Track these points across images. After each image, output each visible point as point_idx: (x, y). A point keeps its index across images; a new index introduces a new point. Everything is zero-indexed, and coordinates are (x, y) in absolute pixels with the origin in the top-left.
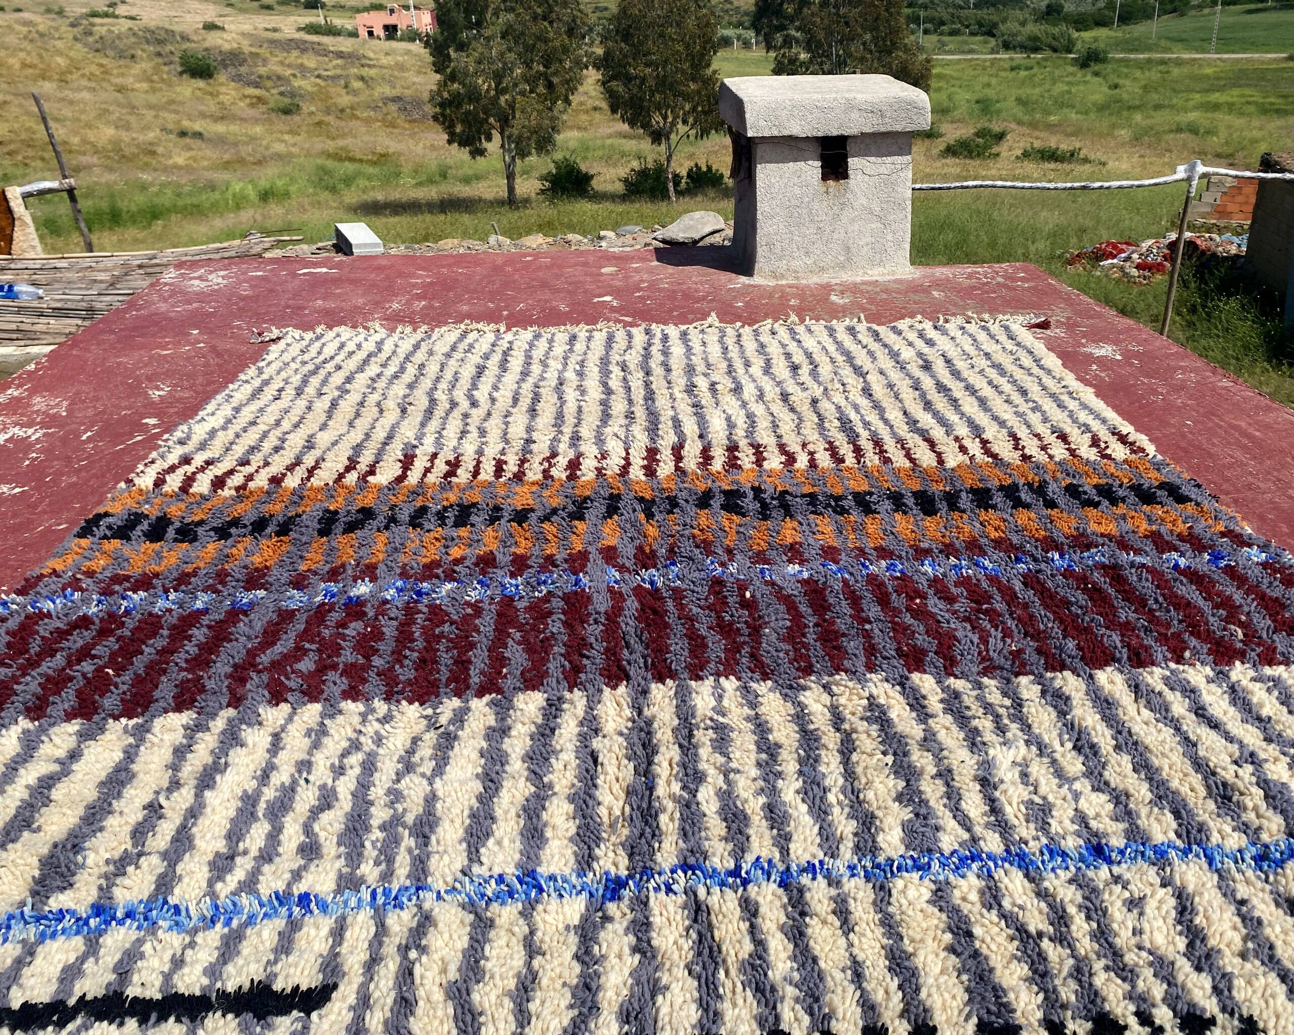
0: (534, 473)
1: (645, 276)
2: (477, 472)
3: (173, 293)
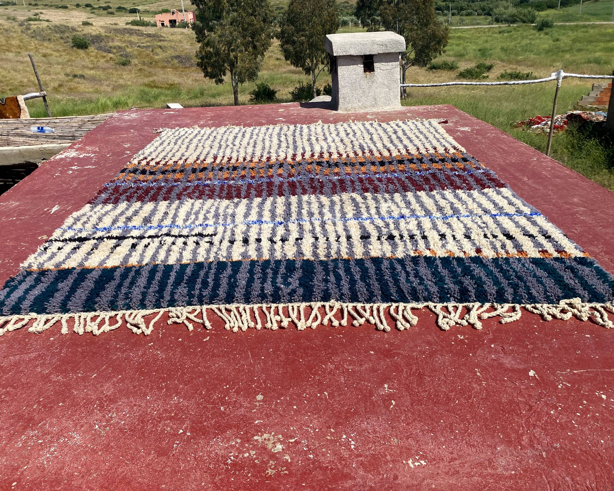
0: (256, 160)
1: (296, 112)
2: (237, 160)
3: (119, 120)
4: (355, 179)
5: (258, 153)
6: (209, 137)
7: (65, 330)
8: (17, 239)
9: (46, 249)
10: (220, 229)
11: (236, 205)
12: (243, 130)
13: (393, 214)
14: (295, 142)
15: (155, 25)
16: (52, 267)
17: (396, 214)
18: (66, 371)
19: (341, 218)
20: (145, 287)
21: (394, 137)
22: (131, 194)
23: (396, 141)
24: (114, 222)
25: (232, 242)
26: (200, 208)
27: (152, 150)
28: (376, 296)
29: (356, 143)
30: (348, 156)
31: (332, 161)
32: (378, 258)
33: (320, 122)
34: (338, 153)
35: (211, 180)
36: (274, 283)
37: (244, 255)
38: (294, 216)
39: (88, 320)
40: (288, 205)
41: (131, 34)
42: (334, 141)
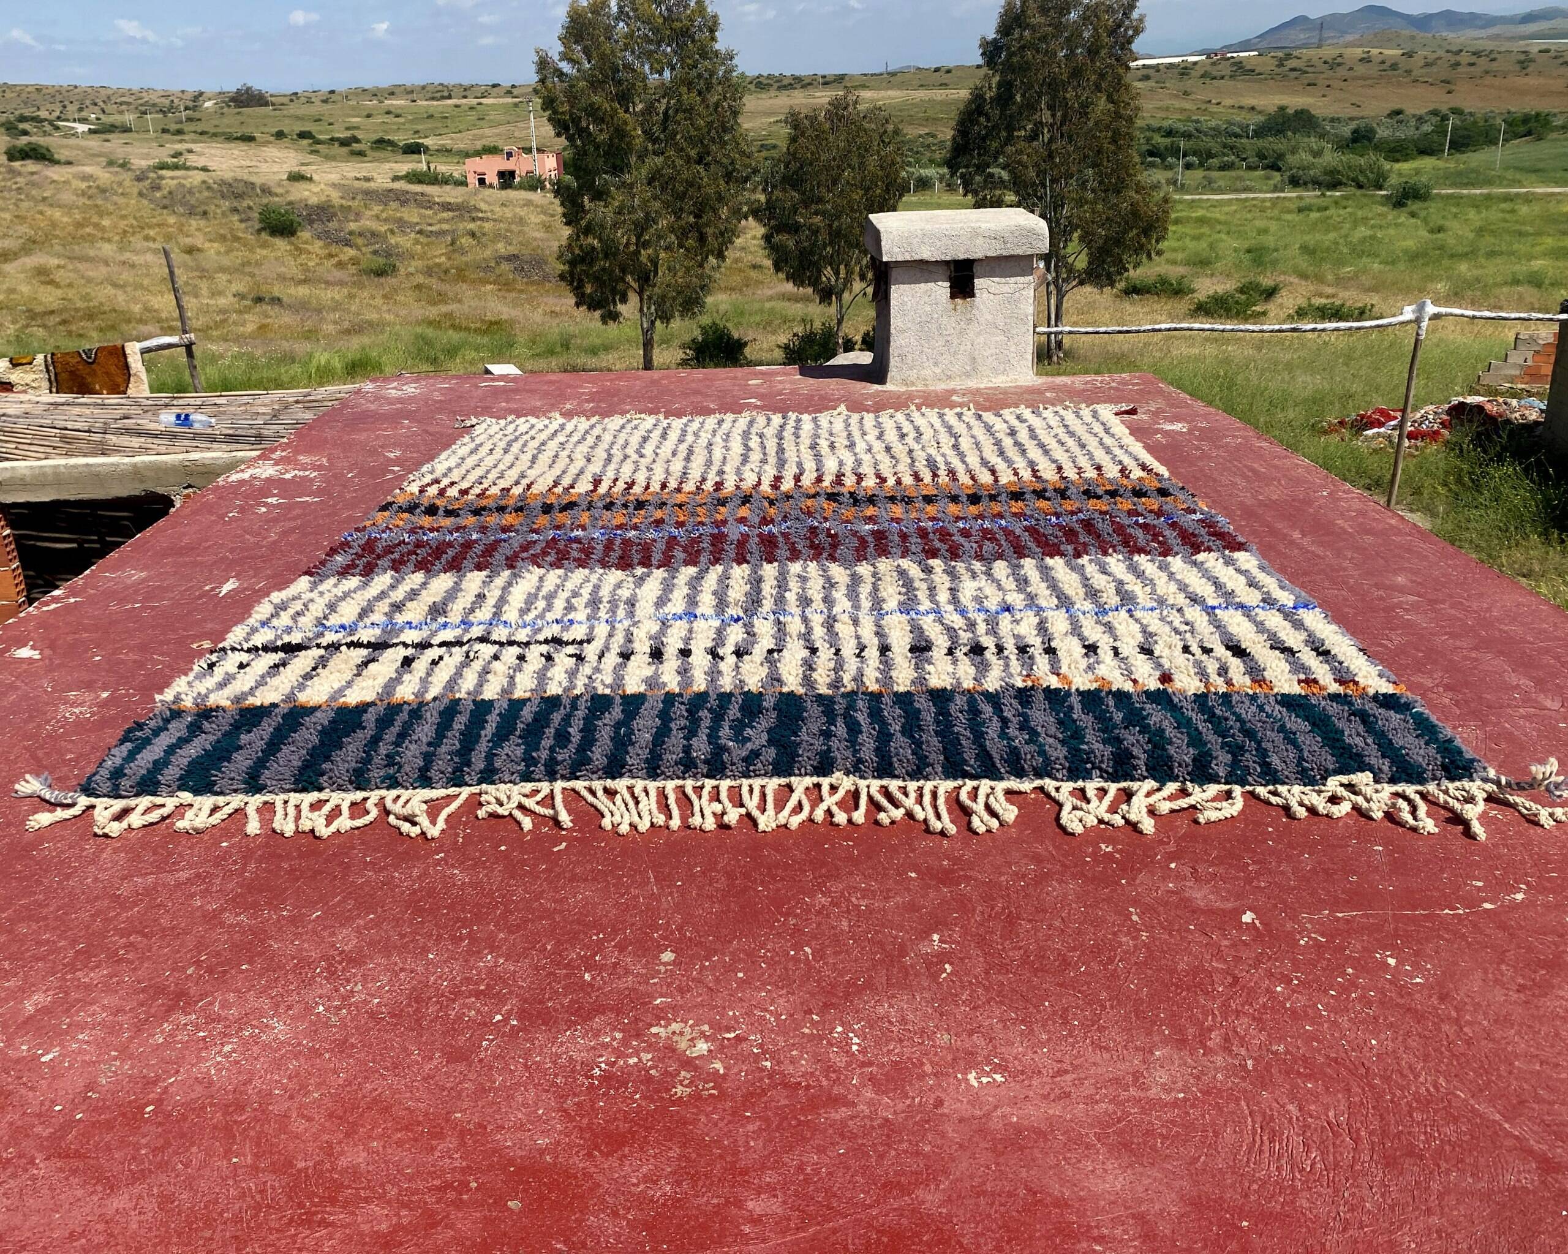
0: (689, 487)
2: (647, 487)
3: (377, 398)
4: (911, 529)
5: (695, 474)
6: (584, 439)
7: (253, 827)
8: (143, 648)
9: (211, 666)
10: (602, 630)
11: (640, 581)
12: (665, 423)
13: (986, 603)
14: (781, 450)
15: (463, 183)
16: (226, 703)
17: (992, 604)
18: (255, 905)
19: (872, 610)
20: (429, 744)
21: (1008, 442)
22: (402, 555)
23: (1012, 452)
24: (364, 613)
25: (626, 656)
26: (558, 586)
27: (453, 465)
28: (932, 765)
29: (920, 456)
30: (899, 482)
31: (863, 493)
32: (944, 690)
33: (842, 408)
34: (878, 476)
35: (584, 528)
36: (713, 737)
37: (652, 682)
38: (768, 605)
39: (305, 807)
40: (756, 582)
41: (404, 203)
42: (869, 450)
